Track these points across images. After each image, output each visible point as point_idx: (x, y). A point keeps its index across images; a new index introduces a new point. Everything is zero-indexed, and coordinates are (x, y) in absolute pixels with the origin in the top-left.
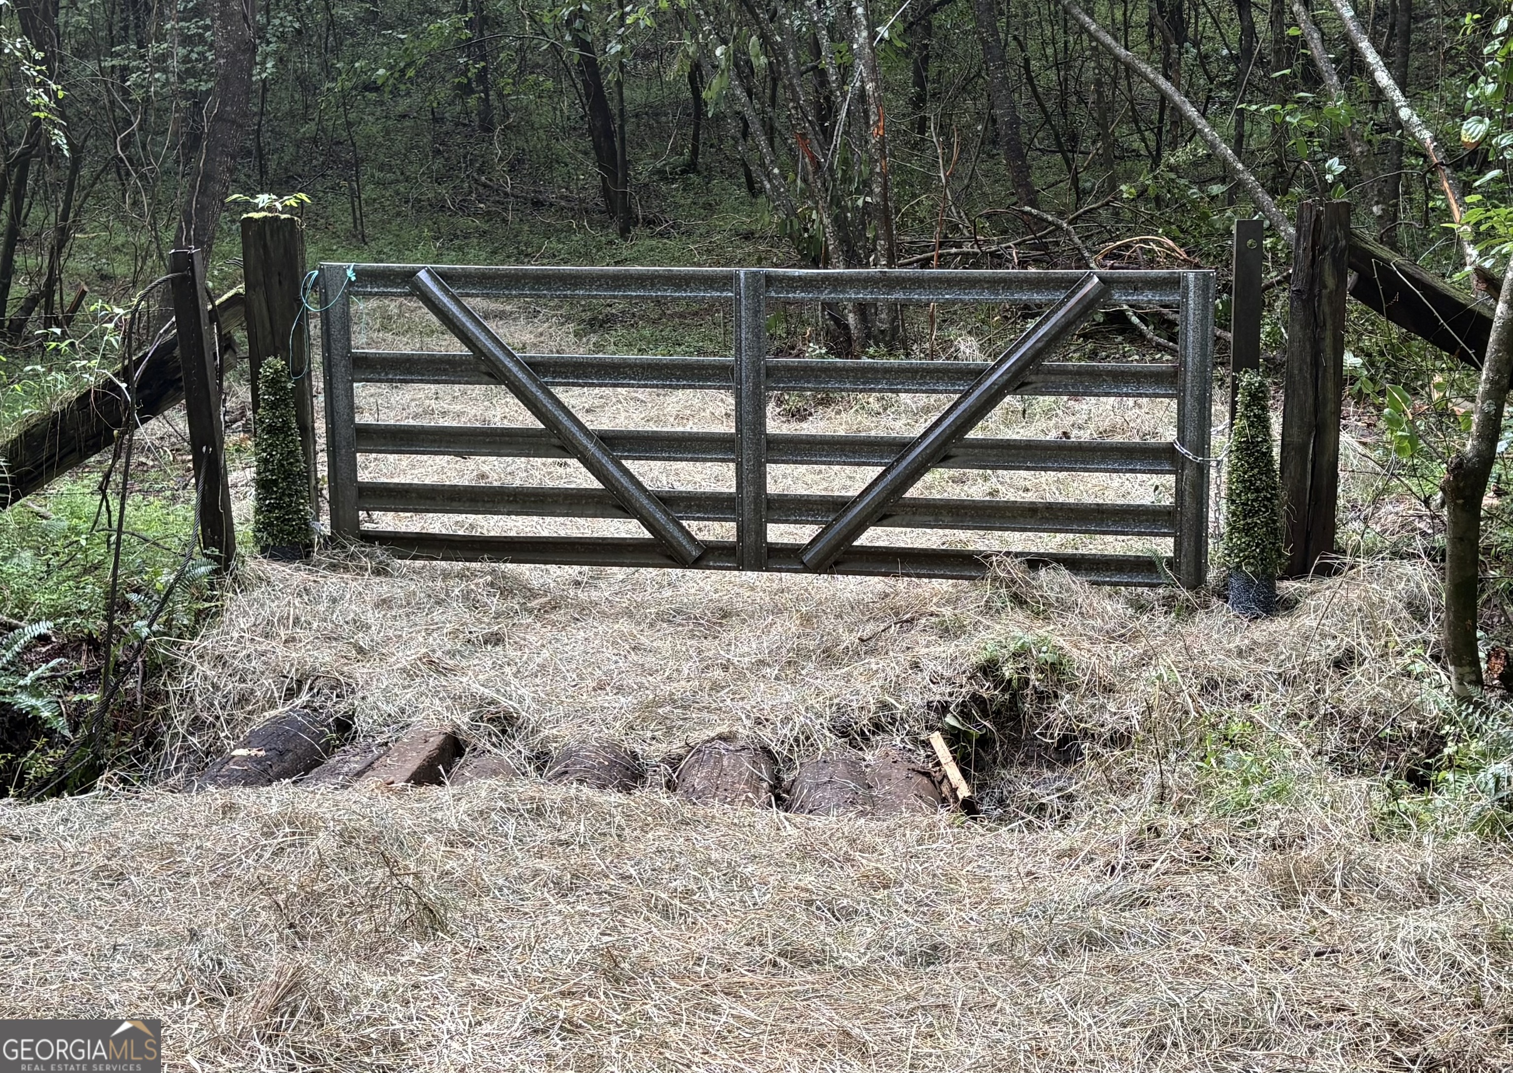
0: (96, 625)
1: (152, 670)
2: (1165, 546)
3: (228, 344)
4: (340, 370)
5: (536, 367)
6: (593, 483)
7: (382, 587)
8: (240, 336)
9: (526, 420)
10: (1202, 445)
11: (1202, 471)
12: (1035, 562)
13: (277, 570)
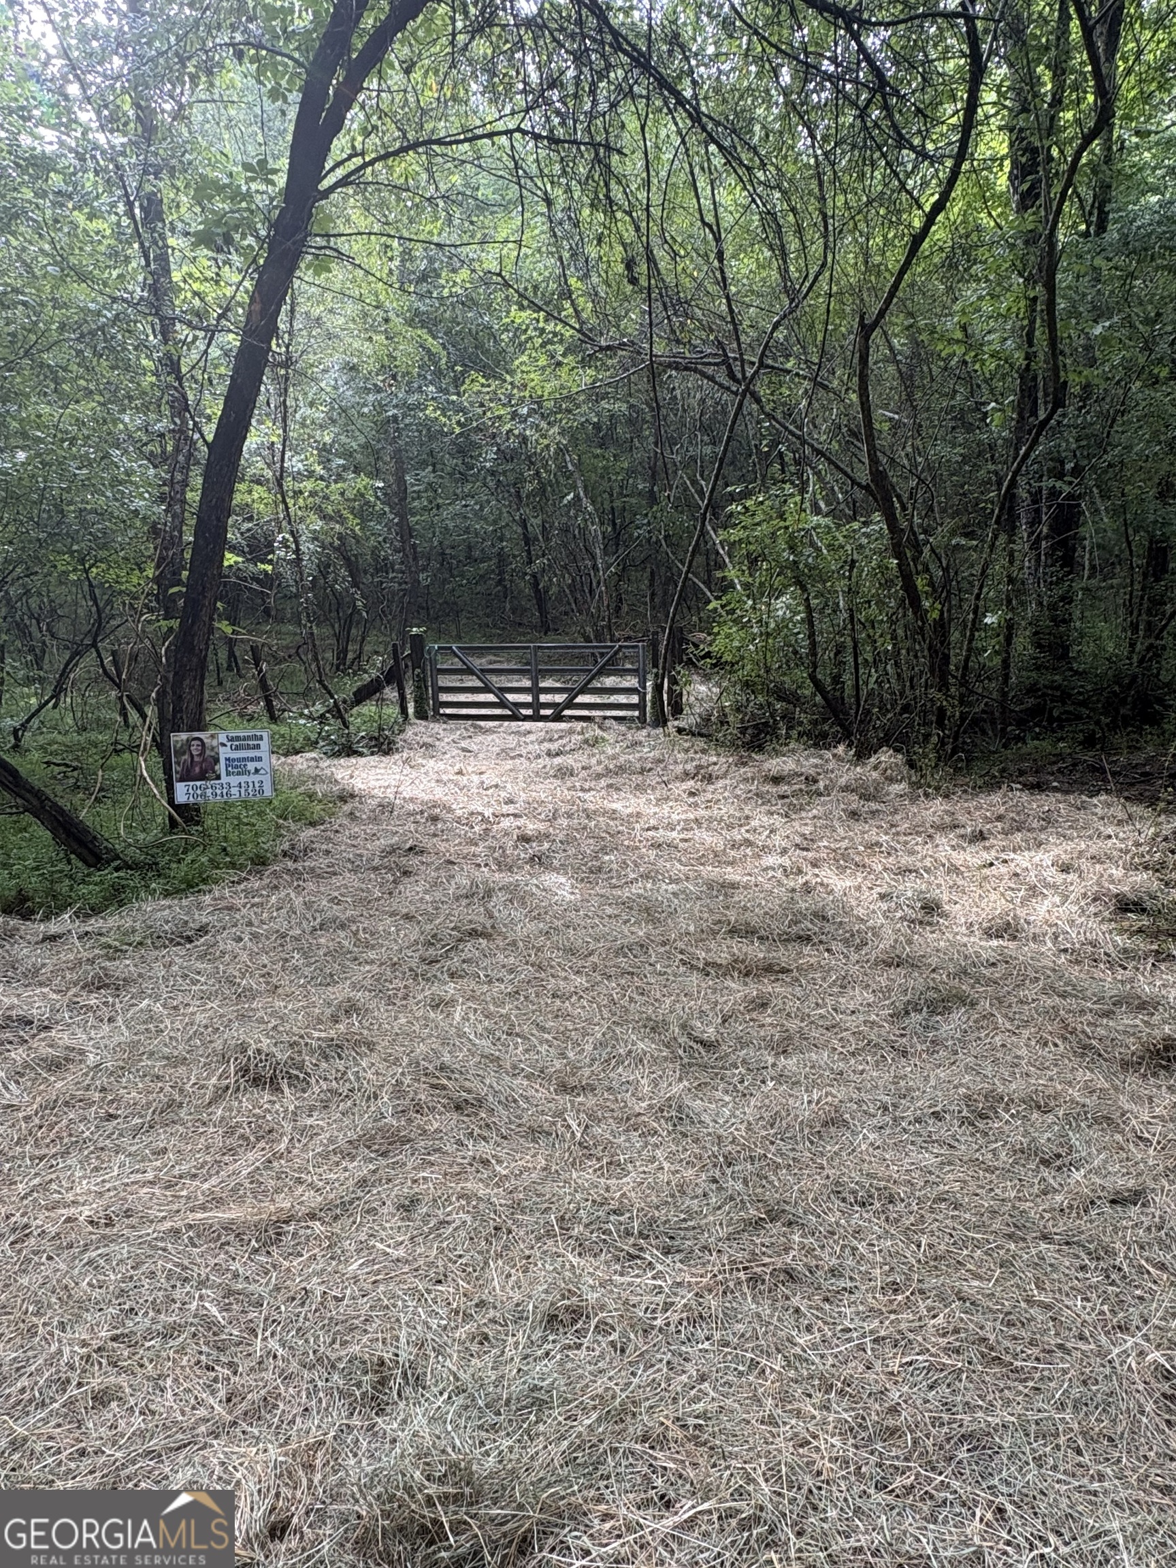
0: (376, 734)
1: (389, 744)
2: (636, 713)
3: (407, 666)
4: (435, 673)
5: (482, 671)
6: (497, 700)
7: (445, 726)
8: (410, 664)
9: (480, 684)
10: (644, 688)
11: (645, 694)
12: (605, 718)
13: (418, 722)
